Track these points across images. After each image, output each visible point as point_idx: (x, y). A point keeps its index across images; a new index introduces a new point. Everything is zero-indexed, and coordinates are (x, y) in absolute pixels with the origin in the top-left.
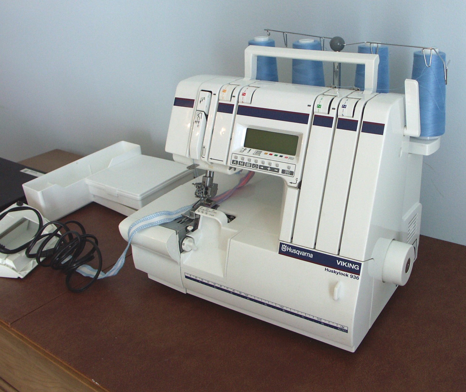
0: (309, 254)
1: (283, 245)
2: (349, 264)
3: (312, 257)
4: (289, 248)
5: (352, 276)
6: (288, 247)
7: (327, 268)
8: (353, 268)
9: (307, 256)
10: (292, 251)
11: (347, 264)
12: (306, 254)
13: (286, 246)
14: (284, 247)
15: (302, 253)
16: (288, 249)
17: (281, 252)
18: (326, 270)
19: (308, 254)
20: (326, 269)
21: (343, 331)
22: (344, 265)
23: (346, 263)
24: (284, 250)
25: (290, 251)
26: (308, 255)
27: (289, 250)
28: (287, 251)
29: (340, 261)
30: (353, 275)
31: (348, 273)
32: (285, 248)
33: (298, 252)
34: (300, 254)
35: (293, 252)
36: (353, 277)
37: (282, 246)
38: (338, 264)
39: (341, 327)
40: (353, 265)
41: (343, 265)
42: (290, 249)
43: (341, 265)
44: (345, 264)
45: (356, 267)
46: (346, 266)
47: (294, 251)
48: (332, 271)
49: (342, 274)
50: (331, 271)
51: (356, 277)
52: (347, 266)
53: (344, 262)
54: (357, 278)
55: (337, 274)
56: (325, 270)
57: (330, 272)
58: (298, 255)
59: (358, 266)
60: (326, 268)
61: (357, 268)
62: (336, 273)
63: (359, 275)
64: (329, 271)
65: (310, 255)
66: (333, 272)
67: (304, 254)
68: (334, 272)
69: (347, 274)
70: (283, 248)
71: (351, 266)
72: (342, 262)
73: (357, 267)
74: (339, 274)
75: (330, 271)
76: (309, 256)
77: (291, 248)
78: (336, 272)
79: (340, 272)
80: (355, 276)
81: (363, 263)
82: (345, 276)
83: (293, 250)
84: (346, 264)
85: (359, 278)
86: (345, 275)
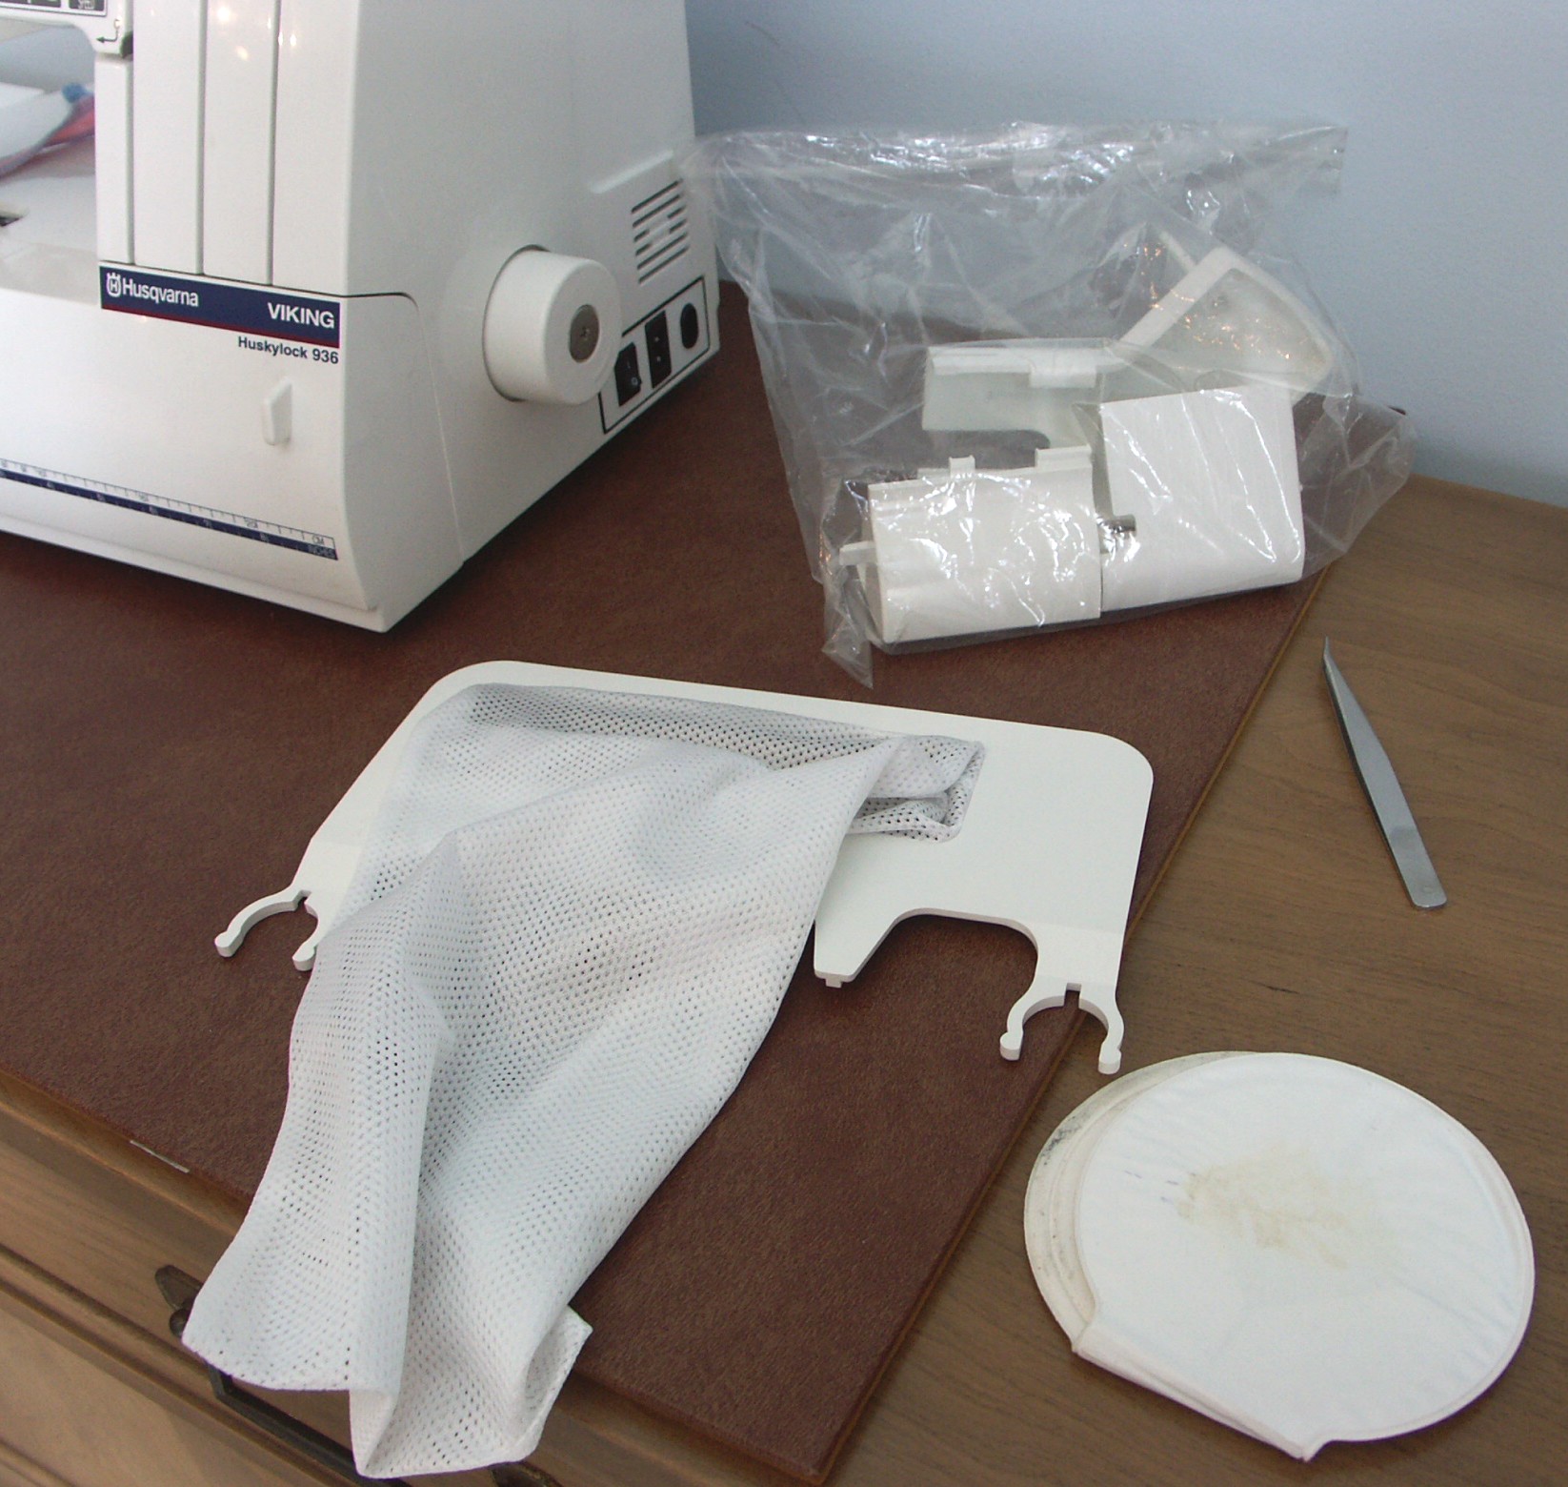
0: (187, 293)
1: (108, 275)
2: (303, 310)
3: (196, 304)
4: (128, 283)
5: (319, 355)
7: (243, 335)
8: (317, 324)
9: (182, 302)
11: (298, 314)
12: (180, 296)
14: (114, 281)
16: (125, 286)
17: (109, 303)
18: (243, 344)
19: (183, 294)
20: (240, 341)
21: (323, 555)
22: (291, 318)
23: (296, 309)
25: (131, 294)
26: (185, 297)
27: (128, 290)
29: (278, 306)
33: (154, 294)
34: (163, 299)
36: (323, 356)
38: (274, 316)
39: (316, 541)
40: (317, 312)
41: (288, 319)
43: (283, 318)
45: (326, 318)
46: (297, 320)
49: (288, 351)
51: (329, 356)
52: (299, 319)
53: (288, 308)
54: (332, 357)
56: (240, 346)
57: (254, 348)
59: (331, 316)
60: (240, 338)
61: (328, 323)
62: (270, 351)
64: (250, 347)
67: (173, 297)
68: (264, 346)
69: (302, 348)
73: (329, 320)
75: (252, 345)
76: (188, 303)
77: (134, 282)
78: (271, 348)
79: (282, 345)
81: (342, 302)
85: (338, 357)
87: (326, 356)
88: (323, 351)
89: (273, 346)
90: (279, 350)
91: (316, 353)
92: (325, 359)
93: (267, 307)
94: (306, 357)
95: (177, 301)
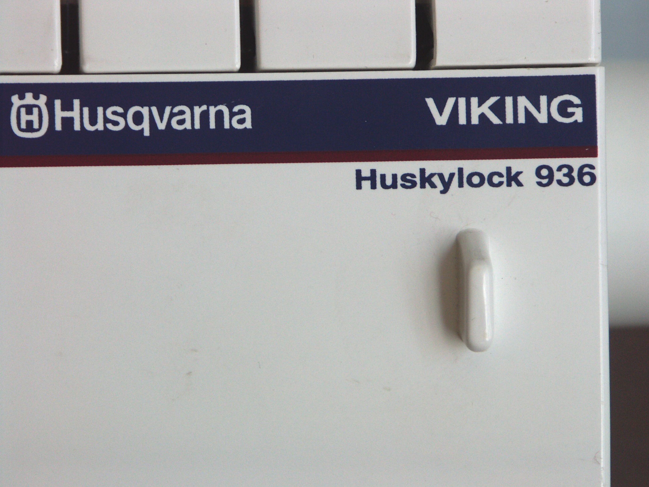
0: (224, 109)
1: (15, 99)
2: (509, 100)
3: (248, 124)
4: (67, 107)
5: (551, 176)
6: (58, 103)
7: (366, 167)
8: (542, 118)
9: (212, 125)
10: (93, 121)
11: (499, 109)
12: (205, 116)
13: (43, 99)
14: (29, 109)
15: (172, 115)
16: (59, 114)
18: (366, 184)
19: (213, 110)
20: (359, 178)
22: (482, 117)
23: (493, 100)
24: (30, 127)
25: (77, 127)
26: (219, 115)
27: (68, 122)
28: (58, 127)
29: (451, 102)
30: (554, 163)
31: (516, 164)
32: (35, 117)
33: (138, 118)
34: (161, 126)
35: (100, 126)
36: (558, 176)
37: (11, 104)
38: (441, 120)
40: (543, 99)
41: (475, 121)
42: (75, 114)
43: (462, 120)
44: (485, 109)
45: (563, 108)
46: (495, 120)
47: (106, 120)
48: (404, 177)
50: (400, 182)
51: (575, 174)
53: (474, 101)
55: (446, 186)
56: (359, 187)
58: (147, 133)
59: (576, 100)
60: (358, 172)
62: (433, 186)
63: (594, 154)
64: (384, 186)
65: (232, 115)
66: (414, 184)
68: (418, 180)
69: (509, 169)
70: (24, 118)
71: (528, 113)
72: (462, 101)
73: (570, 110)
74: (461, 185)
75: (389, 182)
76: (227, 126)
78: (436, 180)
79: (461, 170)
80: (570, 169)
81: (599, 74)
82: (500, 184)
83: (100, 110)
84: (491, 108)
86: (496, 180)
87: (569, 175)
88: (560, 169)
89: (441, 176)
90: (456, 179)
91: (545, 172)
92: (566, 180)
93: (426, 103)
94: (519, 184)
95: (197, 126)
